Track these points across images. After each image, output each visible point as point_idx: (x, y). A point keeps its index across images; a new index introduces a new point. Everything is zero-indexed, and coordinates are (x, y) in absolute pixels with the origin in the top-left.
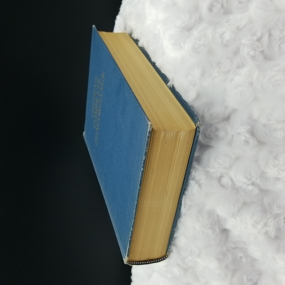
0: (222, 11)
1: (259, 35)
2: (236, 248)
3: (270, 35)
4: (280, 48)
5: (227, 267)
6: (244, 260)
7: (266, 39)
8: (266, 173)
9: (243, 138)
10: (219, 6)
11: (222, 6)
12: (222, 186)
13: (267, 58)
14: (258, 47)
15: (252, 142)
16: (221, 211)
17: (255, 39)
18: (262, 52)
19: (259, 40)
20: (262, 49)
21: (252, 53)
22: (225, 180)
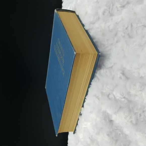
0: (109, 14)
1: (126, 26)
2: (117, 129)
3: (132, 26)
4: (136, 32)
5: (113, 138)
6: (121, 135)
7: (129, 28)
8: (130, 92)
9: (119, 76)
10: (108, 12)
11: (109, 12)
12: (109, 99)
13: (130, 37)
14: (126, 32)
15: (123, 78)
16: (109, 111)
17: (125, 28)
18: (128, 34)
19: (126, 29)
20: (128, 33)
21: (123, 35)
22: (111, 96)
